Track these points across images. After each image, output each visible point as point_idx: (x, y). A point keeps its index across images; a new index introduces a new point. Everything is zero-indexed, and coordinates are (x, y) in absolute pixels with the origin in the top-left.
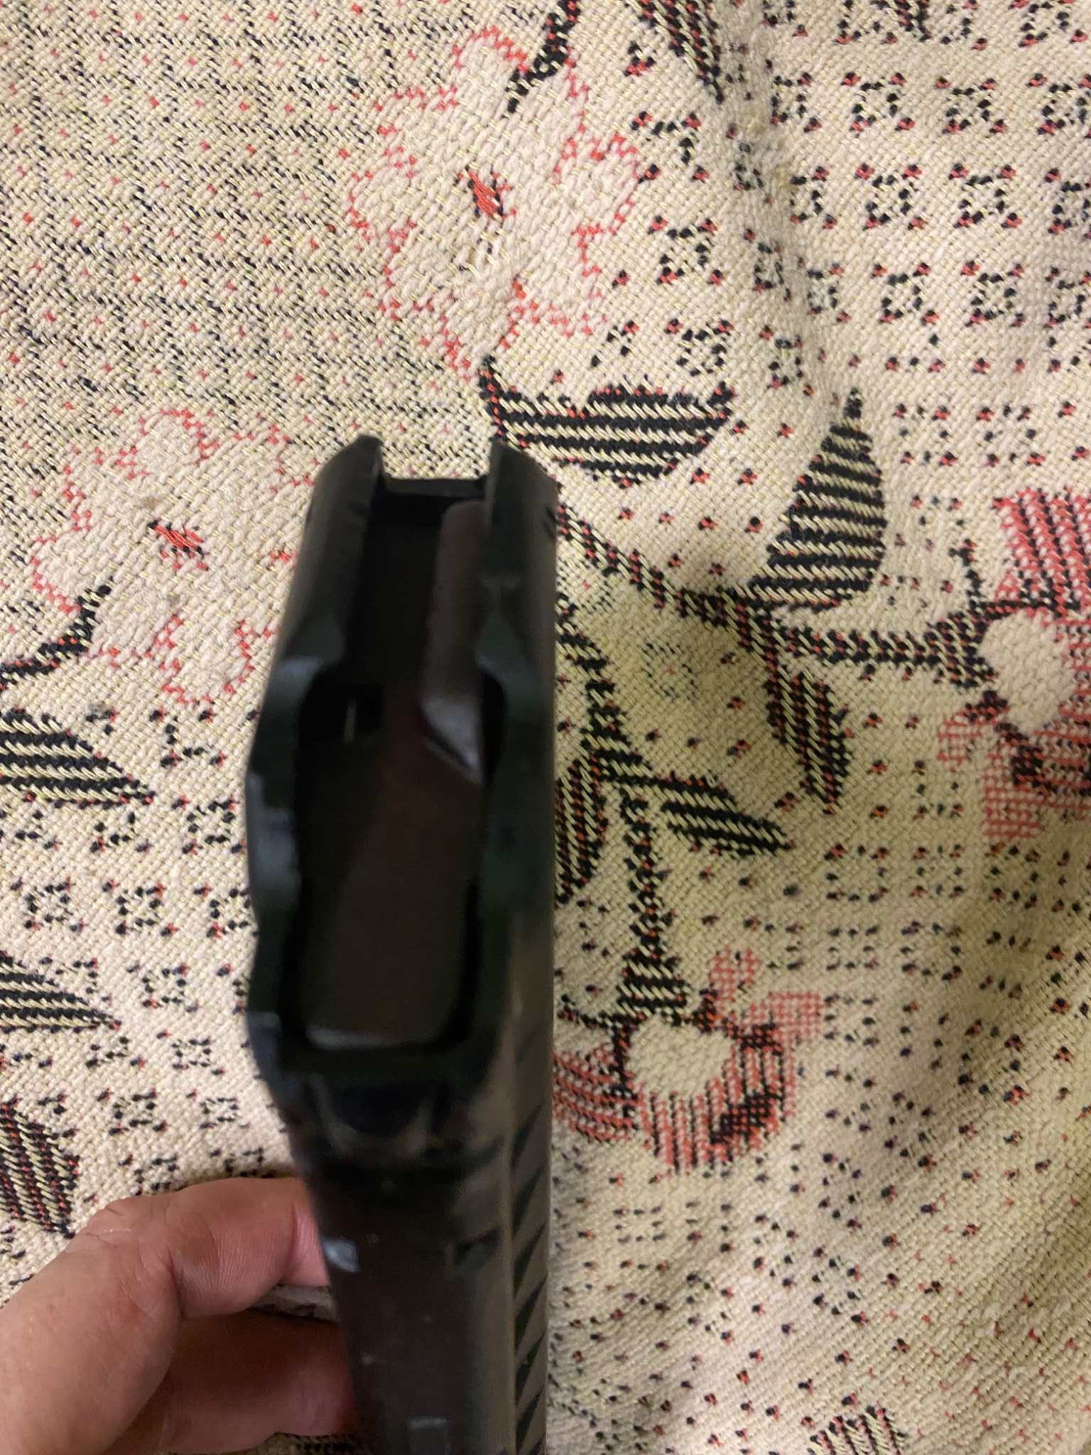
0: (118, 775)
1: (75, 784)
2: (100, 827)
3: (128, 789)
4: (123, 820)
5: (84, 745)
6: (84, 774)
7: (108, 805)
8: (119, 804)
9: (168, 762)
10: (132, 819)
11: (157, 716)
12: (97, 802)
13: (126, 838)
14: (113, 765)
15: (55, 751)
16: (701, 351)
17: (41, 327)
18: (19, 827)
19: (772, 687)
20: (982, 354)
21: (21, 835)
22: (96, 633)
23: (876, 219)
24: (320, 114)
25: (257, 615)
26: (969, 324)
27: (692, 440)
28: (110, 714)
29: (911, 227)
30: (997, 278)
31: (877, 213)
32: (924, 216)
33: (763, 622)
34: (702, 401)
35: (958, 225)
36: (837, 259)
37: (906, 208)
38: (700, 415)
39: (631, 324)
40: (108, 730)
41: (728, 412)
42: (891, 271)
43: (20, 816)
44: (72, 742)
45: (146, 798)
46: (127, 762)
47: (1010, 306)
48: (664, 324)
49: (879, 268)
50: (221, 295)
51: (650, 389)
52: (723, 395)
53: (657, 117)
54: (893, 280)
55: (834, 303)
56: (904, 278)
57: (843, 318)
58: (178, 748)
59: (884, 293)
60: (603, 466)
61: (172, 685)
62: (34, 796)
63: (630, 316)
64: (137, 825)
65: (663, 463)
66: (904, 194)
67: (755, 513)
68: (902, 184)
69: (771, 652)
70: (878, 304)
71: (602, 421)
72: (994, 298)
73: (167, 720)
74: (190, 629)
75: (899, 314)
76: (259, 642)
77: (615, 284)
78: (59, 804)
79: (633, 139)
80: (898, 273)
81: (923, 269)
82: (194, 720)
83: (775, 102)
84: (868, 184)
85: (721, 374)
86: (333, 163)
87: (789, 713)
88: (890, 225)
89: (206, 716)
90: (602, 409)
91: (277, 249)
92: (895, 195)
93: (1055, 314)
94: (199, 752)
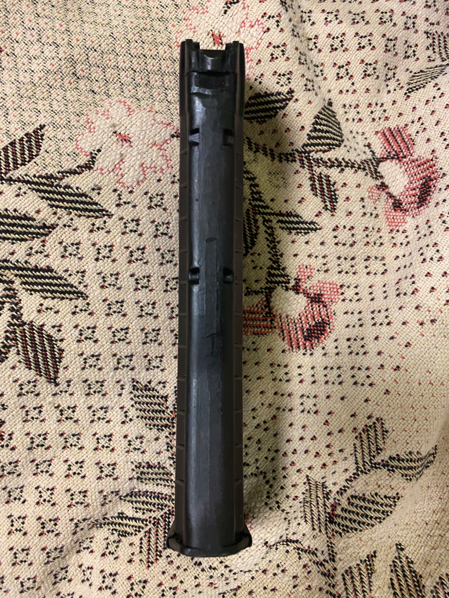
0: (101, 208)
1: (86, 210)
2: (93, 225)
3: (104, 213)
4: (102, 223)
5: (90, 197)
6: (89, 207)
7: (97, 217)
8: (101, 217)
9: (118, 205)
10: (105, 222)
11: (115, 190)
12: (93, 216)
13: (102, 229)
14: (100, 205)
15: (80, 199)
16: (284, 80)
17: (80, 73)
18: (65, 223)
19: (312, 179)
20: (367, 87)
21: (65, 226)
22: (96, 164)
23: (334, 49)
24: (166, 14)
25: (148, 162)
26: (363, 78)
27: (282, 105)
28: (100, 189)
29: (344, 51)
30: (370, 64)
31: (334, 47)
32: (348, 47)
33: (308, 158)
34: (285, 94)
35: (358, 50)
36: (322, 61)
37: (342, 46)
38: (284, 97)
39: (262, 75)
40: (99, 194)
41: (293, 96)
42: (339, 65)
43: (66, 219)
44: (86, 196)
45: (110, 216)
46: (104, 204)
47: (375, 73)
48: (272, 73)
49: (335, 64)
50: (135, 66)
51: (269, 92)
52: (291, 91)
53: (269, 14)
54: (339, 67)
55: (322, 74)
56: (343, 66)
57: (325, 79)
58: (122, 201)
59: (337, 71)
60: (254, 118)
61: (121, 181)
62: (71, 213)
63: (262, 72)
64: (107, 224)
65: (273, 114)
66: (341, 41)
67: (302, 125)
68: (340, 39)
69: (310, 167)
70: (335, 75)
71: (253, 105)
72: (370, 71)
73: (118, 192)
74: (126, 164)
75: (342, 77)
76: (148, 170)
77: (257, 64)
78: (80, 216)
79: (262, 20)
80: (341, 65)
81: (348, 63)
82: (127, 193)
83: (302, 17)
84: (331, 39)
85: (290, 86)
86: (170, 28)
87: (318, 186)
88: (338, 51)
89: (131, 192)
90: (253, 101)
91: (154, 52)
92: (339, 42)
93: (388, 77)
94: (129, 203)
